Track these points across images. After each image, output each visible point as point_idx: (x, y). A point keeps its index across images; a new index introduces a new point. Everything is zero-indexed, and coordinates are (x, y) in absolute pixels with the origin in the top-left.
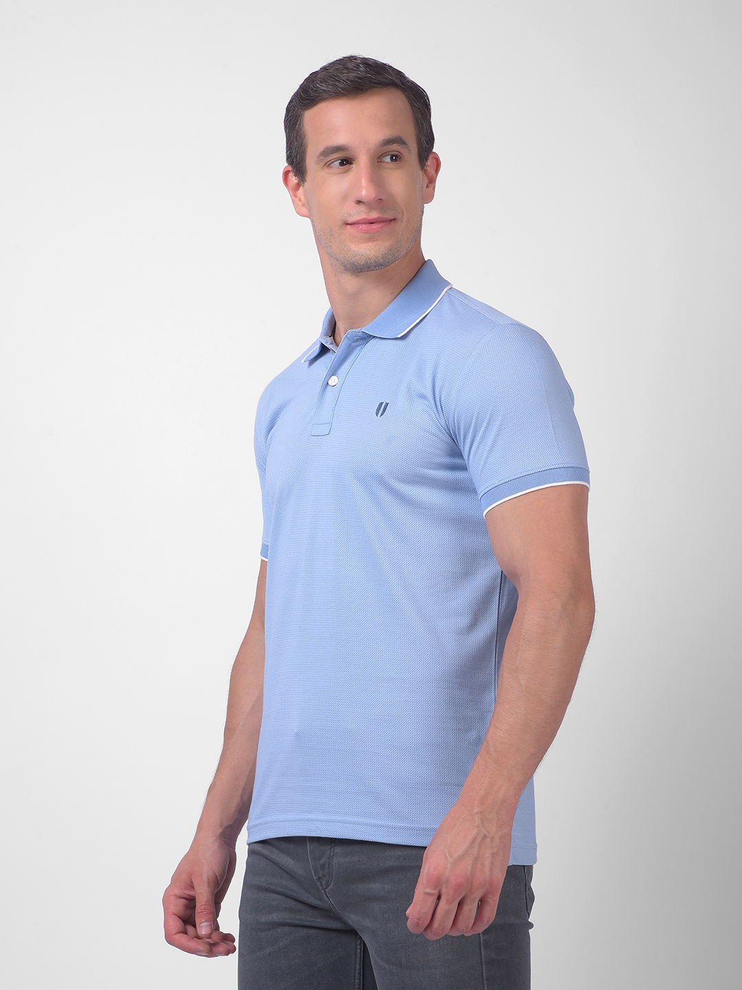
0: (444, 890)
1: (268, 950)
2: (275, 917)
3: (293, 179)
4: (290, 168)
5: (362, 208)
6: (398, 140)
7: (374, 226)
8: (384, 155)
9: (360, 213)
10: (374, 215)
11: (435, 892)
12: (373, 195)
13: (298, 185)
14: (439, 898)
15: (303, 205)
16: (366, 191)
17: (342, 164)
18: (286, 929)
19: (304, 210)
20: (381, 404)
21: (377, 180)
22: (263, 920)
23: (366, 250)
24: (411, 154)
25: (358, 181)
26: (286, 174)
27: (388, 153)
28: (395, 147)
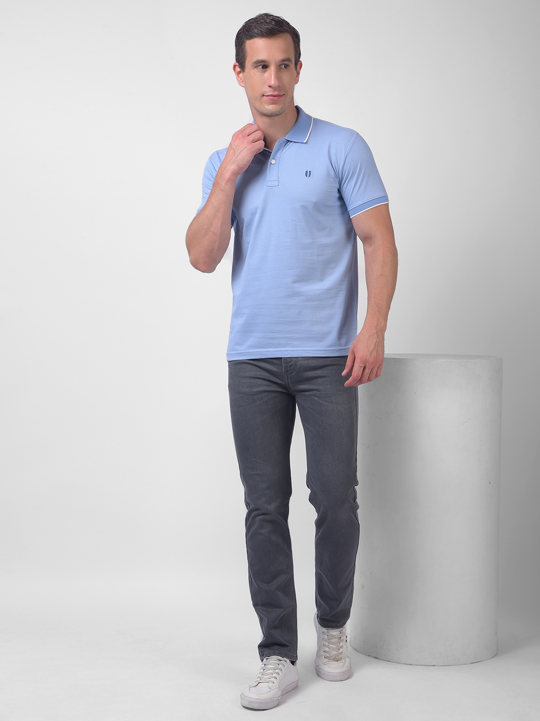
0: (367, 365)
1: (258, 403)
2: (261, 389)
3: (238, 69)
4: (237, 64)
5: (270, 89)
6: (289, 60)
7: (275, 98)
8: (282, 64)
9: (269, 92)
10: (276, 93)
11: (364, 366)
12: (277, 84)
13: (240, 72)
14: (364, 368)
15: (242, 82)
16: (273, 82)
17: (263, 68)
18: (266, 394)
19: (243, 84)
20: (307, 172)
21: (278, 77)
22: (255, 390)
23: (270, 108)
24: (292, 65)
25: (270, 76)
26: (235, 66)
27: (284, 65)
28: (286, 62)
